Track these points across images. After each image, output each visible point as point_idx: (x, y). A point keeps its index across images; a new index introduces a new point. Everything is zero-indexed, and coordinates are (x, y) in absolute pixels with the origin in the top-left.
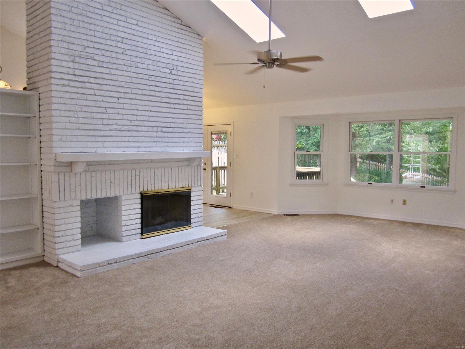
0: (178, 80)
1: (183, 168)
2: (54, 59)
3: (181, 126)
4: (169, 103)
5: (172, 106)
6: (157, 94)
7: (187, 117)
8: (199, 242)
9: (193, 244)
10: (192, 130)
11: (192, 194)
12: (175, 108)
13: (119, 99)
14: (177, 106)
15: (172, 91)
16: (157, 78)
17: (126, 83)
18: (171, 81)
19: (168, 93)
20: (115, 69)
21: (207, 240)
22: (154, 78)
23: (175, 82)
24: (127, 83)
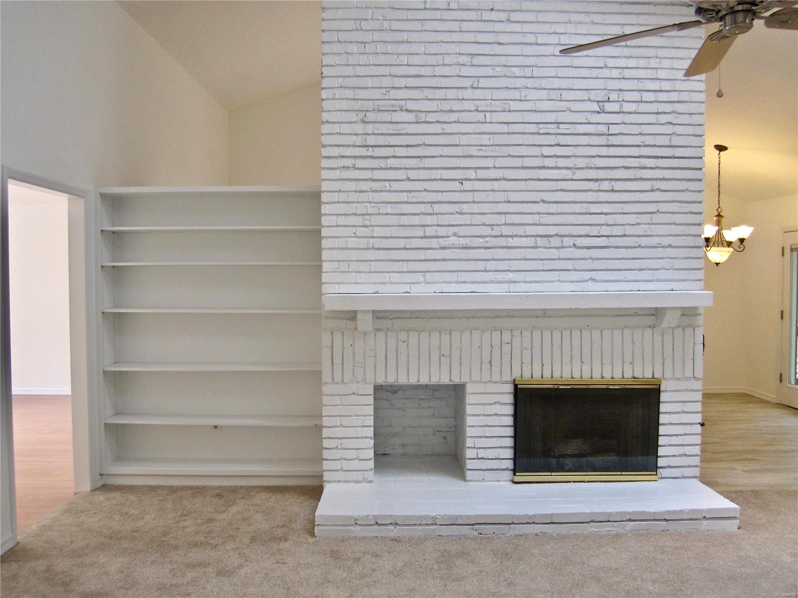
0: (625, 123)
1: (638, 332)
2: (328, 122)
3: (629, 230)
4: (597, 180)
5: (606, 185)
6: (561, 163)
7: (652, 208)
8: (634, 521)
9: (616, 524)
10: (665, 241)
11: (663, 397)
12: (613, 191)
13: (463, 182)
14: (618, 186)
15: (604, 151)
16: (561, 126)
17: (480, 148)
18: (603, 129)
19: (593, 157)
20: (455, 122)
21: (665, 520)
22: (552, 129)
23: (614, 129)
24: (484, 148)
